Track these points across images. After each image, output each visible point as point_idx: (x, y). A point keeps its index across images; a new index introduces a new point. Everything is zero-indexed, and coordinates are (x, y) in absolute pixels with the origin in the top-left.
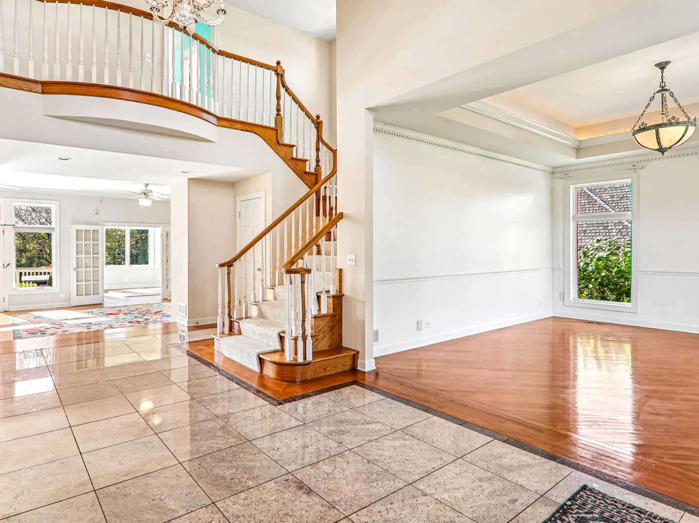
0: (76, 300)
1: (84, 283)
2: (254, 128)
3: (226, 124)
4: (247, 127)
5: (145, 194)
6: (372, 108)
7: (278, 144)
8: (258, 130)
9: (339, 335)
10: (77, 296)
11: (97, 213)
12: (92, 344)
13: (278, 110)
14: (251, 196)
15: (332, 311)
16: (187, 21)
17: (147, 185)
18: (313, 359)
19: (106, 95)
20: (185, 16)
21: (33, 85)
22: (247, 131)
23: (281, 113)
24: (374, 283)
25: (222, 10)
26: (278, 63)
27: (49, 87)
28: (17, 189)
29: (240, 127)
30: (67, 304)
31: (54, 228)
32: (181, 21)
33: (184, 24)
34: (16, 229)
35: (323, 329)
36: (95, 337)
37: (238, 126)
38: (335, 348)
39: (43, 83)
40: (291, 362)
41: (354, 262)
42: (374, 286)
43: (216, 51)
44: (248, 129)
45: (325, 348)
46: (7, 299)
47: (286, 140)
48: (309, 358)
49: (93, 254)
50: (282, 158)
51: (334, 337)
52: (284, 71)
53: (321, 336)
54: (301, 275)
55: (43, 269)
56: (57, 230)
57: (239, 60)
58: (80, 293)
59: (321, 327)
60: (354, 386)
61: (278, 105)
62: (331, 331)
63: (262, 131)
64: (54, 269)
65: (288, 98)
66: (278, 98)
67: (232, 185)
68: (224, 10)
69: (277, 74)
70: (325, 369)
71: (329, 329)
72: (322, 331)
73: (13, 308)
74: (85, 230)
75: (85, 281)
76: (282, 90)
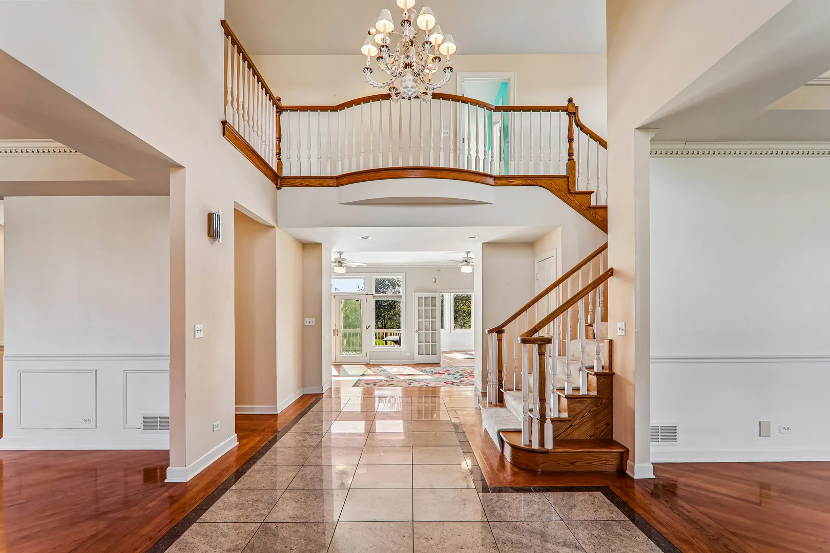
0: (419, 359)
1: (424, 344)
2: (538, 181)
3: (504, 182)
4: (529, 181)
5: (466, 261)
6: (643, 126)
7: (570, 193)
8: (542, 182)
9: (608, 424)
10: (419, 354)
11: (435, 281)
12: (430, 398)
13: (570, 154)
14: (545, 256)
15: (594, 393)
16: (410, 91)
17: (468, 253)
18: (554, 448)
19: (380, 177)
20: (407, 87)
21: (329, 182)
22: (530, 185)
23: (575, 157)
24: (651, 361)
25: (448, 68)
26: (570, 101)
27: (340, 180)
28: (365, 265)
29: (521, 182)
30: (411, 362)
31: (401, 296)
32: (405, 93)
33: (408, 94)
34: (375, 297)
35: (581, 414)
36: (432, 392)
37: (519, 181)
38: (599, 439)
39: (337, 178)
40: (525, 447)
41: (624, 332)
42: (652, 366)
43: (492, 109)
44: (531, 182)
45: (583, 437)
46: (368, 355)
47: (581, 186)
48: (549, 445)
49: (432, 318)
50: (575, 208)
51: (598, 426)
52: (577, 108)
53: (578, 421)
54: (539, 345)
55: (396, 331)
56: (404, 297)
57: (520, 111)
58: (421, 353)
59: (578, 411)
60: (599, 494)
61: (571, 148)
62: (594, 416)
63: (548, 181)
64: (402, 331)
65: (584, 137)
66: (570, 140)
67: (530, 244)
68: (450, 67)
69: (569, 114)
70: (573, 464)
71: (590, 415)
72: (579, 417)
73: (372, 362)
74: (425, 297)
75: (425, 342)
76: (576, 130)
